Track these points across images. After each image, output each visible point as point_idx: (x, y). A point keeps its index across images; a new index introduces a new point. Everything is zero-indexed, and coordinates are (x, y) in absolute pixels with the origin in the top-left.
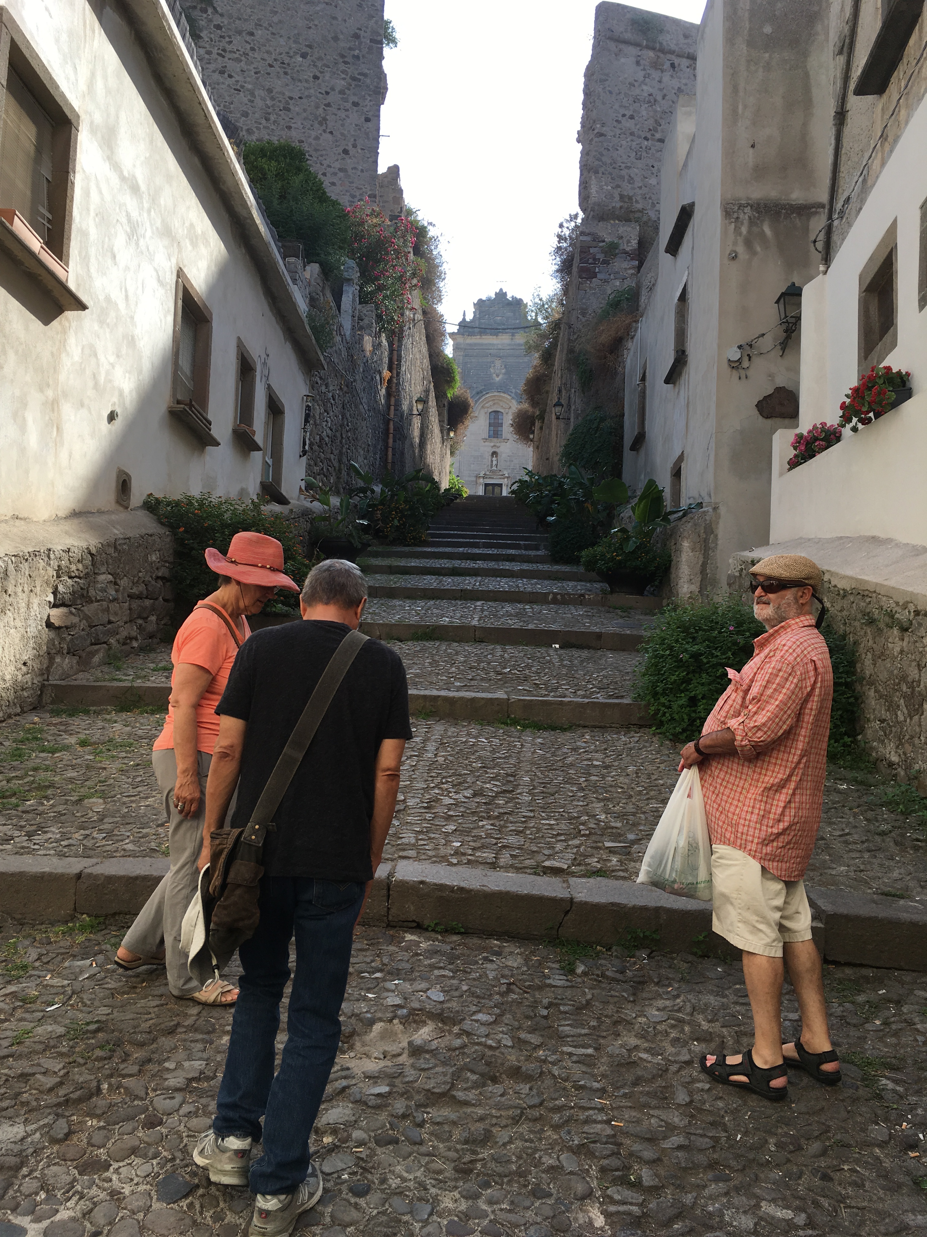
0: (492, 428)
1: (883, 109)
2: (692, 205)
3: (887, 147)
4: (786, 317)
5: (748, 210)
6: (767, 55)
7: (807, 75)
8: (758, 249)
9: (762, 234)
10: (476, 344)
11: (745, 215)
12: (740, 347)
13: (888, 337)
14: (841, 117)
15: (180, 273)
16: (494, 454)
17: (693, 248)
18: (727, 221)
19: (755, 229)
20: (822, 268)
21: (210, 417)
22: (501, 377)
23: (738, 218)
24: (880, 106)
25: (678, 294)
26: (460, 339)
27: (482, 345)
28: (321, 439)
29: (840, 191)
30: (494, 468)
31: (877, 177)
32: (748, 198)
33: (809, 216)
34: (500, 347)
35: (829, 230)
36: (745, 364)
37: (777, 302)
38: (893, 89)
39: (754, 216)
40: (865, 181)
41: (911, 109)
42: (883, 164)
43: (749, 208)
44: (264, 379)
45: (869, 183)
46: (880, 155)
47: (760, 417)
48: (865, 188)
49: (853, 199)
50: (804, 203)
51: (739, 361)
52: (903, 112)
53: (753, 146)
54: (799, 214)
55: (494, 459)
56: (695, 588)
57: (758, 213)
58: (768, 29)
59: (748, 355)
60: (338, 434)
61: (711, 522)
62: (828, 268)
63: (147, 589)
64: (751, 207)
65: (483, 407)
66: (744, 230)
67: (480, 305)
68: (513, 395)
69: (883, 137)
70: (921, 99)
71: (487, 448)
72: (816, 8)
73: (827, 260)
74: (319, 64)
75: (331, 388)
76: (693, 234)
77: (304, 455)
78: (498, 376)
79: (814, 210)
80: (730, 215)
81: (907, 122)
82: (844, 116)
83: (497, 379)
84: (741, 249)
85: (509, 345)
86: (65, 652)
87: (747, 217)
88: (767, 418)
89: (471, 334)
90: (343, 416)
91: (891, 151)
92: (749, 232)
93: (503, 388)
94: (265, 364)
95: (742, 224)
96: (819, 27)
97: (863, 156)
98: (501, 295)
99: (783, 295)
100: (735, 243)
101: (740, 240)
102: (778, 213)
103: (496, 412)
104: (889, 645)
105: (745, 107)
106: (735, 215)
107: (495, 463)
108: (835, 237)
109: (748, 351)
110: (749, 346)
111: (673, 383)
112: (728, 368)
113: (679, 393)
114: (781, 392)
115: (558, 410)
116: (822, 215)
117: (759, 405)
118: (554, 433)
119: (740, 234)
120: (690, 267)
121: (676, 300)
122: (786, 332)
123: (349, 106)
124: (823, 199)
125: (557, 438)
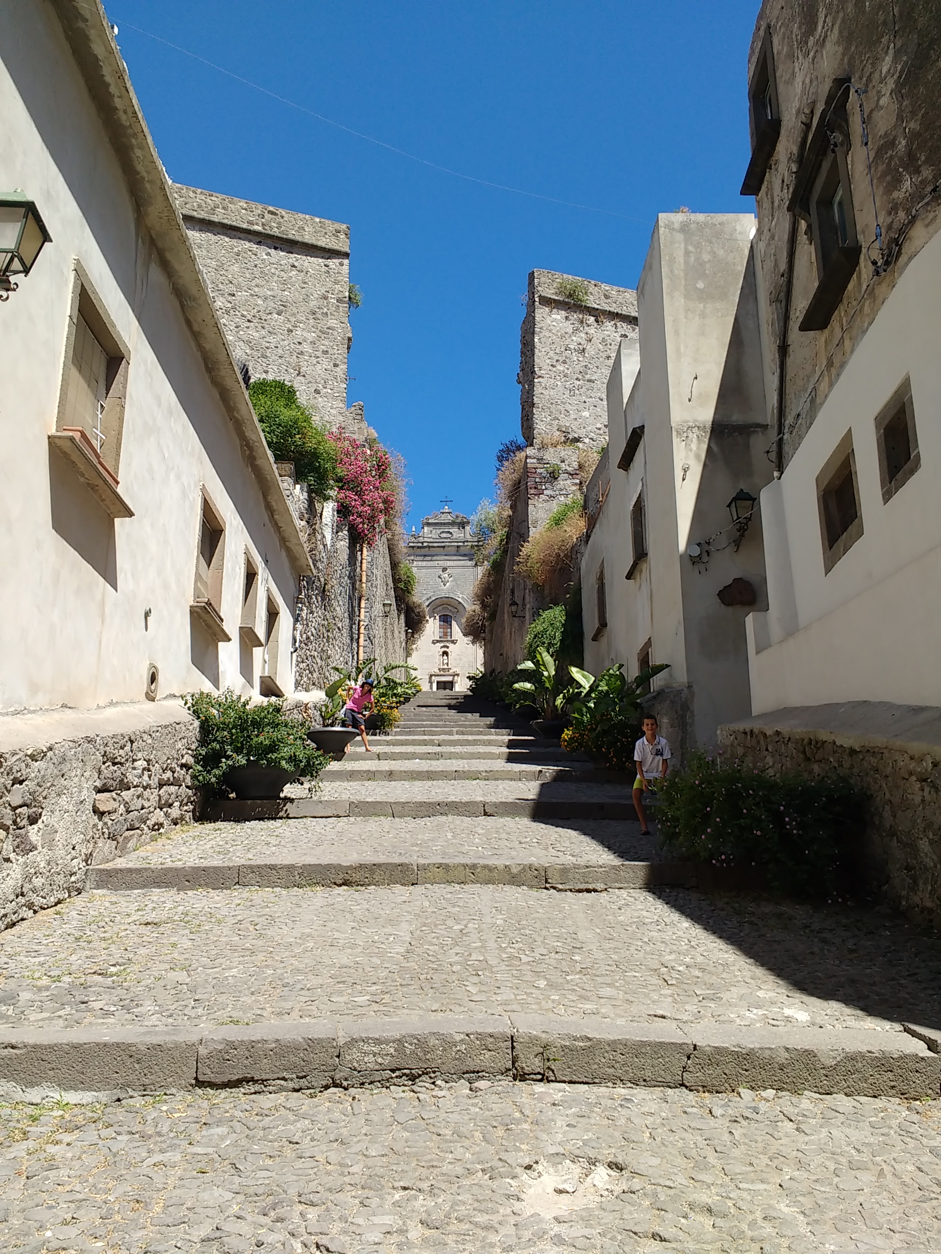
0: (442, 630)
1: (826, 341)
2: (642, 427)
3: (833, 371)
4: (738, 518)
5: (695, 430)
6: (702, 305)
8: (707, 462)
9: (710, 449)
11: (694, 434)
12: (699, 545)
13: (852, 529)
14: (783, 350)
16: (445, 653)
17: (645, 463)
18: (679, 440)
19: (703, 446)
20: (776, 474)
21: (222, 614)
22: (448, 584)
23: (687, 437)
24: (823, 339)
25: (633, 503)
29: (787, 410)
30: (446, 666)
31: (826, 396)
32: (695, 421)
33: (749, 433)
35: (780, 443)
36: (705, 558)
37: (729, 506)
38: (834, 323)
39: (702, 436)
40: (813, 401)
41: (855, 341)
42: (831, 385)
43: (696, 428)
44: (264, 582)
45: (818, 401)
46: (826, 379)
47: (723, 605)
48: (814, 405)
49: (803, 415)
50: (743, 423)
51: (699, 557)
52: (847, 343)
53: (695, 378)
54: (741, 433)
55: (445, 658)
57: (704, 432)
58: (700, 285)
59: (707, 551)
60: (321, 634)
61: (686, 701)
62: (782, 473)
63: (173, 776)
64: (698, 427)
65: (433, 612)
66: (694, 446)
69: (830, 364)
70: (865, 332)
71: (438, 649)
73: (781, 469)
74: (293, 319)
75: (315, 591)
76: (644, 452)
77: (294, 652)
78: (445, 584)
80: (680, 434)
81: (852, 351)
82: (786, 349)
83: (445, 586)
84: (692, 463)
86: (106, 836)
87: (695, 436)
88: (728, 605)
90: (325, 617)
91: (838, 375)
92: (698, 448)
93: (450, 594)
95: (692, 441)
97: (808, 381)
99: (734, 499)
100: (687, 458)
101: (691, 456)
102: (722, 432)
103: (445, 615)
104: (908, 796)
105: (687, 346)
106: (685, 435)
107: (445, 661)
108: (786, 448)
109: (706, 547)
110: (709, 543)
111: (634, 579)
112: (690, 564)
113: (640, 588)
114: (739, 582)
115: (514, 608)
116: (760, 434)
117: (720, 594)
118: (507, 631)
119: (691, 450)
120: (644, 479)
121: (631, 508)
122: (739, 531)
123: (319, 354)
124: (760, 420)
125: (511, 634)
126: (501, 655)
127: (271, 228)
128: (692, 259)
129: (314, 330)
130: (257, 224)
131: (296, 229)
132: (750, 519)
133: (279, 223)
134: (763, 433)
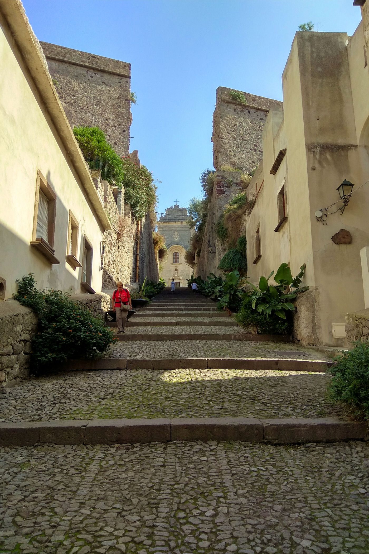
0: (175, 259)
2: (285, 150)
4: (344, 196)
5: (318, 147)
6: (320, 80)
7: (339, 89)
8: (325, 165)
9: (326, 158)
10: (167, 226)
11: (318, 150)
12: (321, 210)
15: (39, 173)
16: (176, 270)
17: (287, 169)
18: (309, 153)
19: (323, 156)
21: (54, 249)
22: (177, 239)
25: (279, 191)
26: (161, 224)
27: (170, 226)
28: (109, 262)
30: (176, 275)
32: (318, 143)
33: (348, 150)
34: (177, 227)
36: (324, 218)
37: (338, 189)
39: (322, 151)
43: (319, 147)
44: (82, 232)
47: (334, 244)
50: (344, 144)
51: (321, 217)
53: (318, 119)
54: (343, 150)
55: (176, 272)
56: (310, 330)
57: (323, 149)
58: (320, 69)
59: (325, 214)
60: (117, 260)
61: (315, 297)
63: (13, 349)
65: (171, 251)
66: (318, 157)
67: (168, 210)
68: (183, 246)
71: (173, 267)
72: (341, 61)
74: (103, 108)
75: (113, 239)
76: (286, 163)
77: (102, 269)
78: (176, 238)
79: (349, 147)
80: (310, 150)
83: (176, 240)
84: (317, 166)
85: (181, 226)
87: (318, 151)
88: (337, 244)
89: (165, 222)
90: (119, 252)
92: (320, 157)
93: (178, 243)
94: (83, 224)
95: (316, 154)
96: (343, 69)
98: (177, 206)
99: (342, 185)
100: (314, 163)
101: (316, 162)
102: (333, 149)
103: (176, 253)
105: (313, 102)
106: (313, 150)
107: (176, 273)
109: (325, 212)
110: (326, 210)
111: (279, 231)
112: (316, 221)
113: (283, 235)
114: (343, 232)
115: (210, 249)
116: (353, 150)
117: (333, 238)
118: (206, 259)
119: (316, 159)
120: (286, 178)
121: (278, 194)
122: (344, 203)
123: (116, 125)
124: (353, 143)
125: (208, 261)
126: (203, 271)
127: (93, 64)
128: (315, 55)
129: (113, 114)
130: (86, 62)
131: (105, 65)
132: (350, 196)
133: (97, 62)
134: (355, 150)
